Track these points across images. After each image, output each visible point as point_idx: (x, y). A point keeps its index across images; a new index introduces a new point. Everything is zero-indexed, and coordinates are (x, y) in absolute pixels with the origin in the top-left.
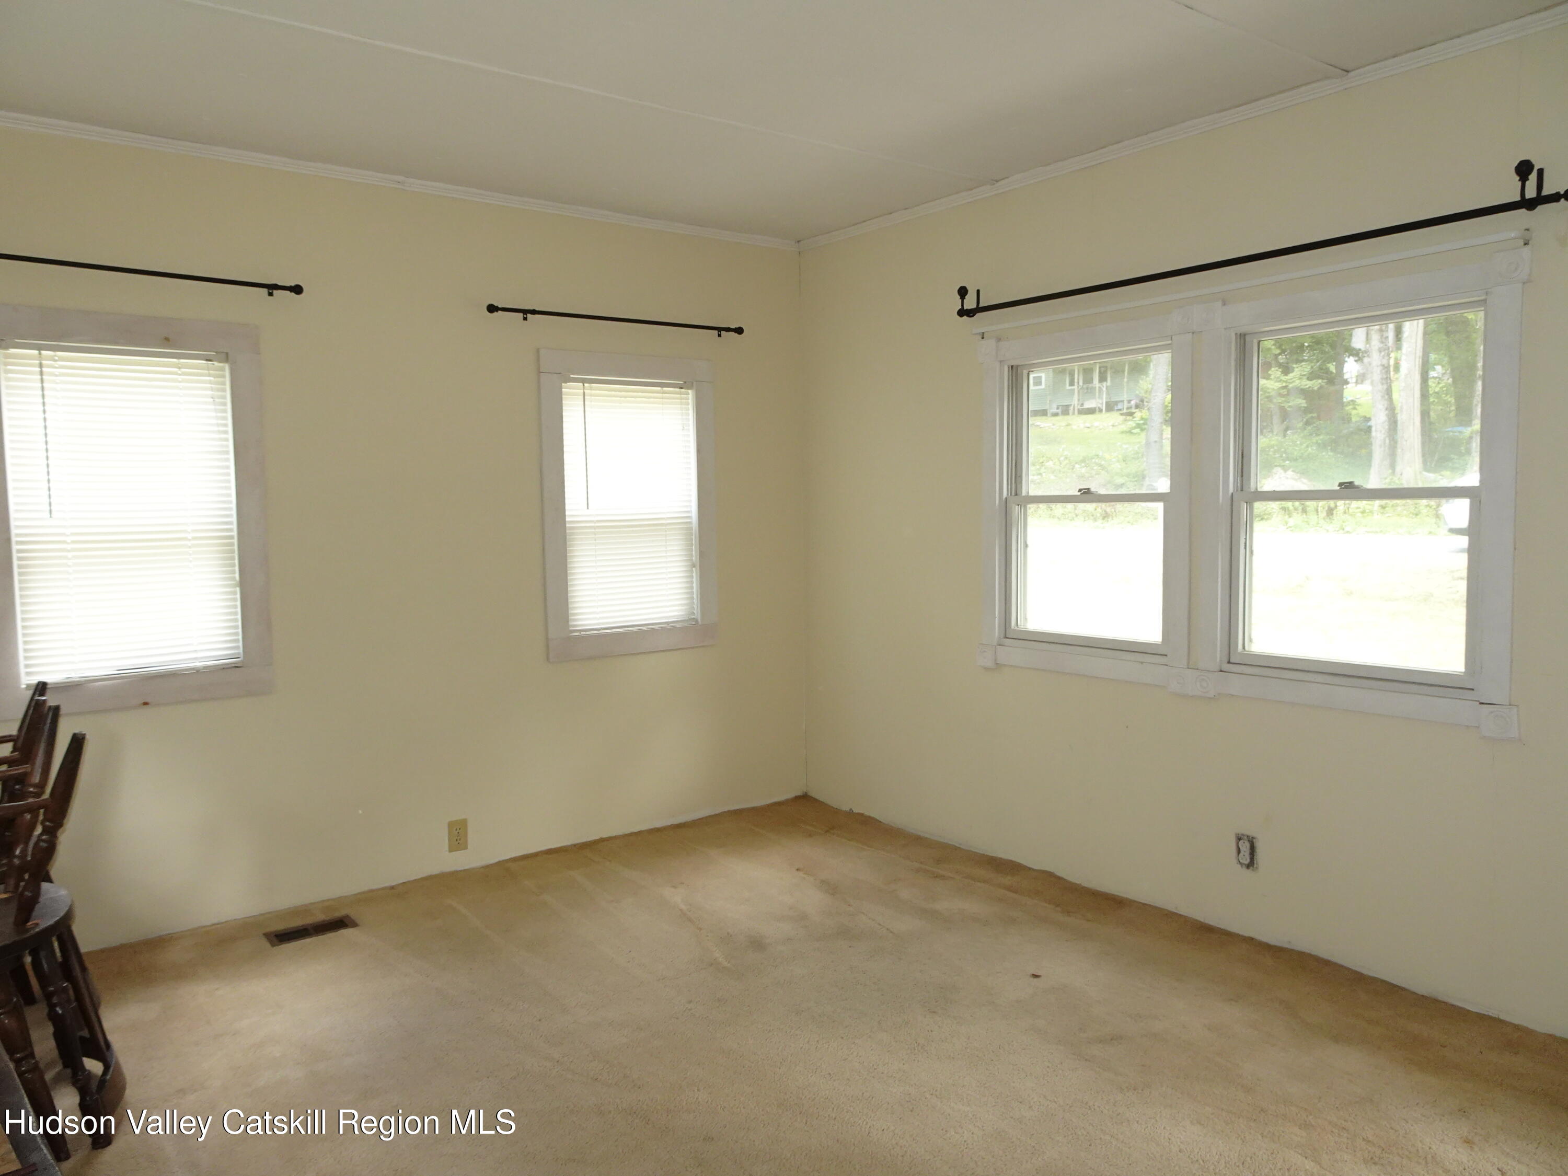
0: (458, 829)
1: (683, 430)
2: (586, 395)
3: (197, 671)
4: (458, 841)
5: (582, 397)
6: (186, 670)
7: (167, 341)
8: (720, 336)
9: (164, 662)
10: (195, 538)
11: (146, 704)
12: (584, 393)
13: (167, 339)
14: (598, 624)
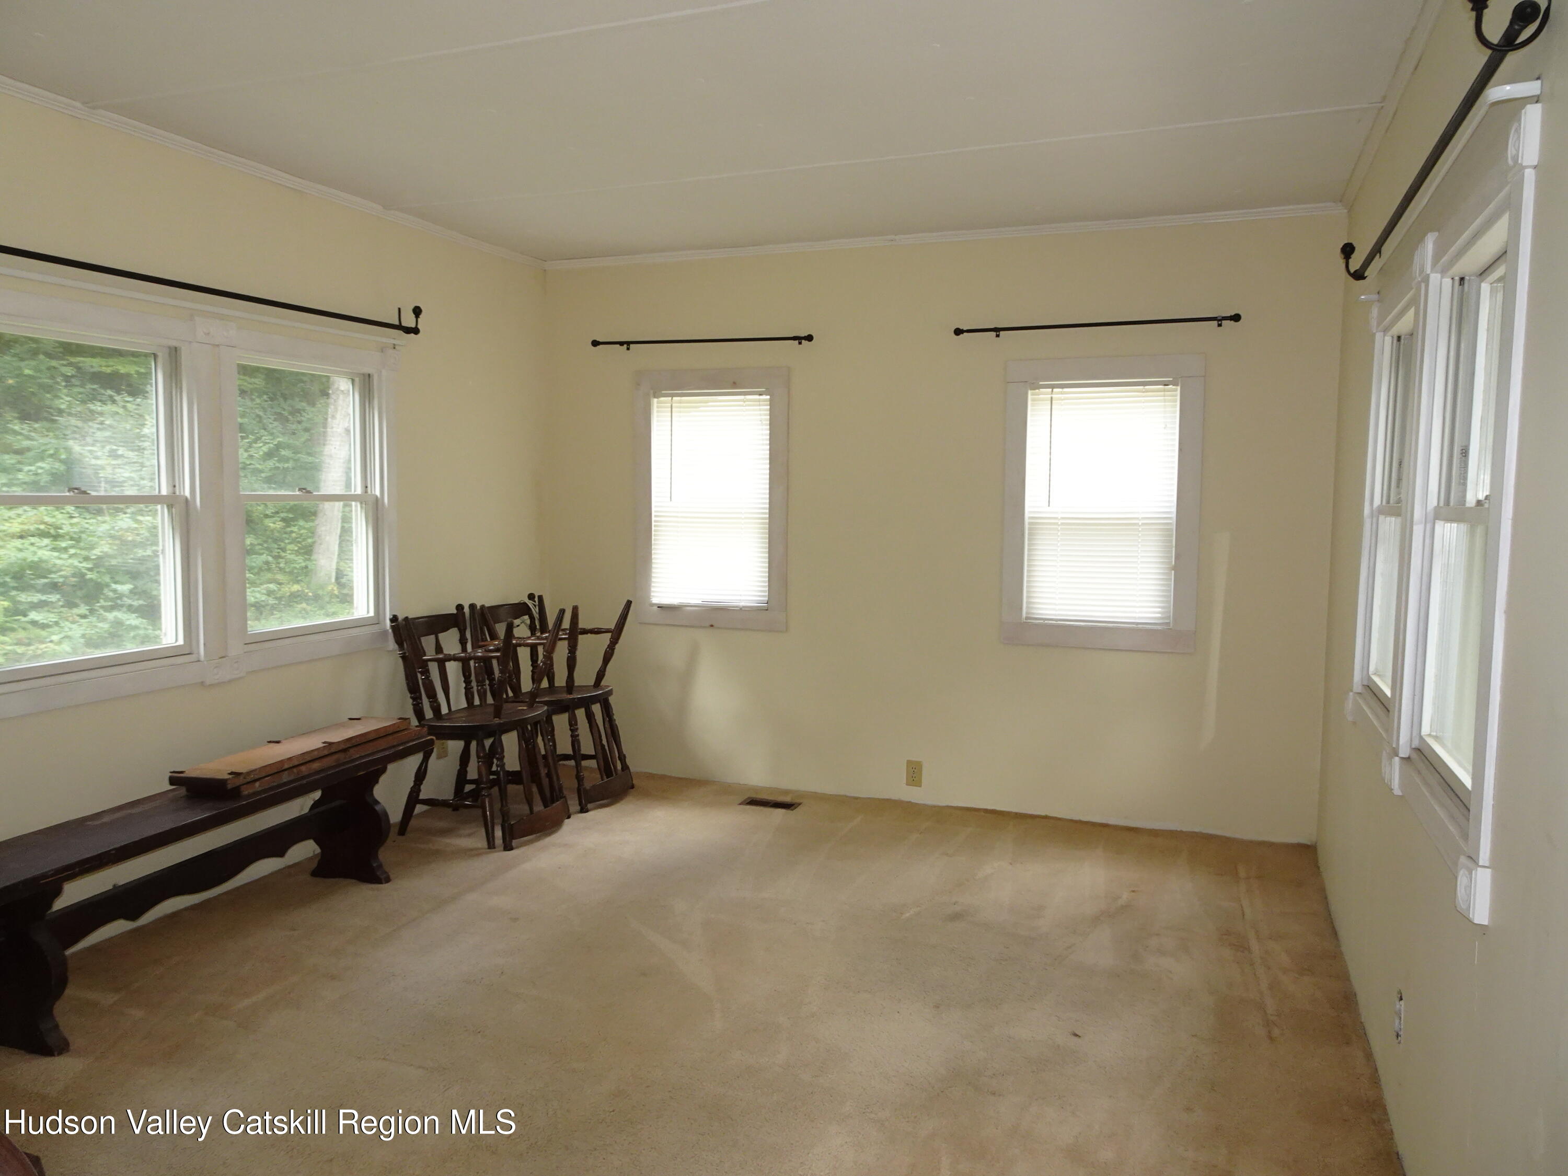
0: (914, 768)
1: (1165, 428)
2: (1053, 399)
3: (742, 610)
4: (914, 778)
5: (1049, 402)
6: (731, 607)
7: (735, 385)
8: (1220, 325)
9: (724, 600)
10: (746, 518)
11: (712, 626)
12: (1052, 398)
13: (734, 383)
14: (1055, 615)
